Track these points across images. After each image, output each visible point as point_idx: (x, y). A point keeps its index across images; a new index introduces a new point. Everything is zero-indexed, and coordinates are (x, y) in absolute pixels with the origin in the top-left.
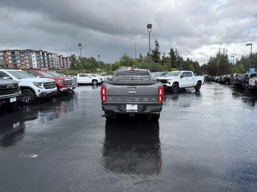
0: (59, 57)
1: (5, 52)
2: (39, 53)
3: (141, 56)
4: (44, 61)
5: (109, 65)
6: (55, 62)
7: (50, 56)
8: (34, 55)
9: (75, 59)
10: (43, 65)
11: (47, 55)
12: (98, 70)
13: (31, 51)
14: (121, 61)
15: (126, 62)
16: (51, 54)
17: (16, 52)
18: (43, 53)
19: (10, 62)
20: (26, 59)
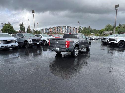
0: (74, 28)
1: (55, 27)
2: (66, 27)
3: (120, 24)
4: (67, 30)
5: (97, 31)
6: (72, 30)
7: (70, 28)
8: (64, 28)
9: (80, 29)
10: (67, 32)
11: (69, 27)
12: (92, 33)
13: (63, 26)
14: (106, 28)
15: (109, 29)
16: (70, 27)
17: (58, 27)
18: (67, 27)
19: (56, 31)
20: (61, 30)
